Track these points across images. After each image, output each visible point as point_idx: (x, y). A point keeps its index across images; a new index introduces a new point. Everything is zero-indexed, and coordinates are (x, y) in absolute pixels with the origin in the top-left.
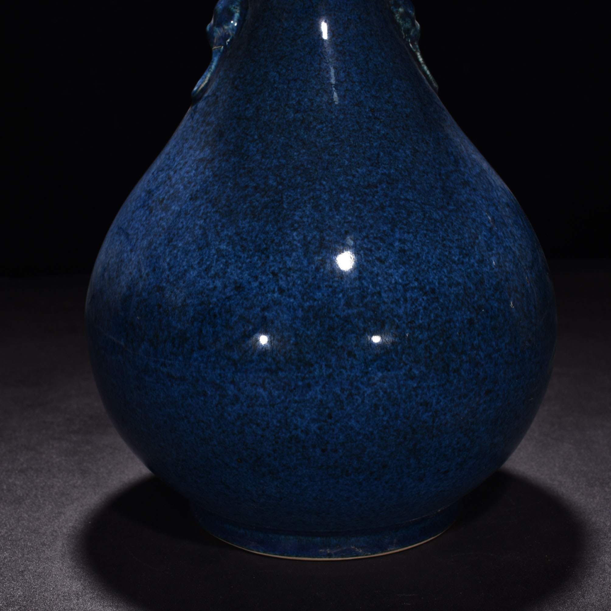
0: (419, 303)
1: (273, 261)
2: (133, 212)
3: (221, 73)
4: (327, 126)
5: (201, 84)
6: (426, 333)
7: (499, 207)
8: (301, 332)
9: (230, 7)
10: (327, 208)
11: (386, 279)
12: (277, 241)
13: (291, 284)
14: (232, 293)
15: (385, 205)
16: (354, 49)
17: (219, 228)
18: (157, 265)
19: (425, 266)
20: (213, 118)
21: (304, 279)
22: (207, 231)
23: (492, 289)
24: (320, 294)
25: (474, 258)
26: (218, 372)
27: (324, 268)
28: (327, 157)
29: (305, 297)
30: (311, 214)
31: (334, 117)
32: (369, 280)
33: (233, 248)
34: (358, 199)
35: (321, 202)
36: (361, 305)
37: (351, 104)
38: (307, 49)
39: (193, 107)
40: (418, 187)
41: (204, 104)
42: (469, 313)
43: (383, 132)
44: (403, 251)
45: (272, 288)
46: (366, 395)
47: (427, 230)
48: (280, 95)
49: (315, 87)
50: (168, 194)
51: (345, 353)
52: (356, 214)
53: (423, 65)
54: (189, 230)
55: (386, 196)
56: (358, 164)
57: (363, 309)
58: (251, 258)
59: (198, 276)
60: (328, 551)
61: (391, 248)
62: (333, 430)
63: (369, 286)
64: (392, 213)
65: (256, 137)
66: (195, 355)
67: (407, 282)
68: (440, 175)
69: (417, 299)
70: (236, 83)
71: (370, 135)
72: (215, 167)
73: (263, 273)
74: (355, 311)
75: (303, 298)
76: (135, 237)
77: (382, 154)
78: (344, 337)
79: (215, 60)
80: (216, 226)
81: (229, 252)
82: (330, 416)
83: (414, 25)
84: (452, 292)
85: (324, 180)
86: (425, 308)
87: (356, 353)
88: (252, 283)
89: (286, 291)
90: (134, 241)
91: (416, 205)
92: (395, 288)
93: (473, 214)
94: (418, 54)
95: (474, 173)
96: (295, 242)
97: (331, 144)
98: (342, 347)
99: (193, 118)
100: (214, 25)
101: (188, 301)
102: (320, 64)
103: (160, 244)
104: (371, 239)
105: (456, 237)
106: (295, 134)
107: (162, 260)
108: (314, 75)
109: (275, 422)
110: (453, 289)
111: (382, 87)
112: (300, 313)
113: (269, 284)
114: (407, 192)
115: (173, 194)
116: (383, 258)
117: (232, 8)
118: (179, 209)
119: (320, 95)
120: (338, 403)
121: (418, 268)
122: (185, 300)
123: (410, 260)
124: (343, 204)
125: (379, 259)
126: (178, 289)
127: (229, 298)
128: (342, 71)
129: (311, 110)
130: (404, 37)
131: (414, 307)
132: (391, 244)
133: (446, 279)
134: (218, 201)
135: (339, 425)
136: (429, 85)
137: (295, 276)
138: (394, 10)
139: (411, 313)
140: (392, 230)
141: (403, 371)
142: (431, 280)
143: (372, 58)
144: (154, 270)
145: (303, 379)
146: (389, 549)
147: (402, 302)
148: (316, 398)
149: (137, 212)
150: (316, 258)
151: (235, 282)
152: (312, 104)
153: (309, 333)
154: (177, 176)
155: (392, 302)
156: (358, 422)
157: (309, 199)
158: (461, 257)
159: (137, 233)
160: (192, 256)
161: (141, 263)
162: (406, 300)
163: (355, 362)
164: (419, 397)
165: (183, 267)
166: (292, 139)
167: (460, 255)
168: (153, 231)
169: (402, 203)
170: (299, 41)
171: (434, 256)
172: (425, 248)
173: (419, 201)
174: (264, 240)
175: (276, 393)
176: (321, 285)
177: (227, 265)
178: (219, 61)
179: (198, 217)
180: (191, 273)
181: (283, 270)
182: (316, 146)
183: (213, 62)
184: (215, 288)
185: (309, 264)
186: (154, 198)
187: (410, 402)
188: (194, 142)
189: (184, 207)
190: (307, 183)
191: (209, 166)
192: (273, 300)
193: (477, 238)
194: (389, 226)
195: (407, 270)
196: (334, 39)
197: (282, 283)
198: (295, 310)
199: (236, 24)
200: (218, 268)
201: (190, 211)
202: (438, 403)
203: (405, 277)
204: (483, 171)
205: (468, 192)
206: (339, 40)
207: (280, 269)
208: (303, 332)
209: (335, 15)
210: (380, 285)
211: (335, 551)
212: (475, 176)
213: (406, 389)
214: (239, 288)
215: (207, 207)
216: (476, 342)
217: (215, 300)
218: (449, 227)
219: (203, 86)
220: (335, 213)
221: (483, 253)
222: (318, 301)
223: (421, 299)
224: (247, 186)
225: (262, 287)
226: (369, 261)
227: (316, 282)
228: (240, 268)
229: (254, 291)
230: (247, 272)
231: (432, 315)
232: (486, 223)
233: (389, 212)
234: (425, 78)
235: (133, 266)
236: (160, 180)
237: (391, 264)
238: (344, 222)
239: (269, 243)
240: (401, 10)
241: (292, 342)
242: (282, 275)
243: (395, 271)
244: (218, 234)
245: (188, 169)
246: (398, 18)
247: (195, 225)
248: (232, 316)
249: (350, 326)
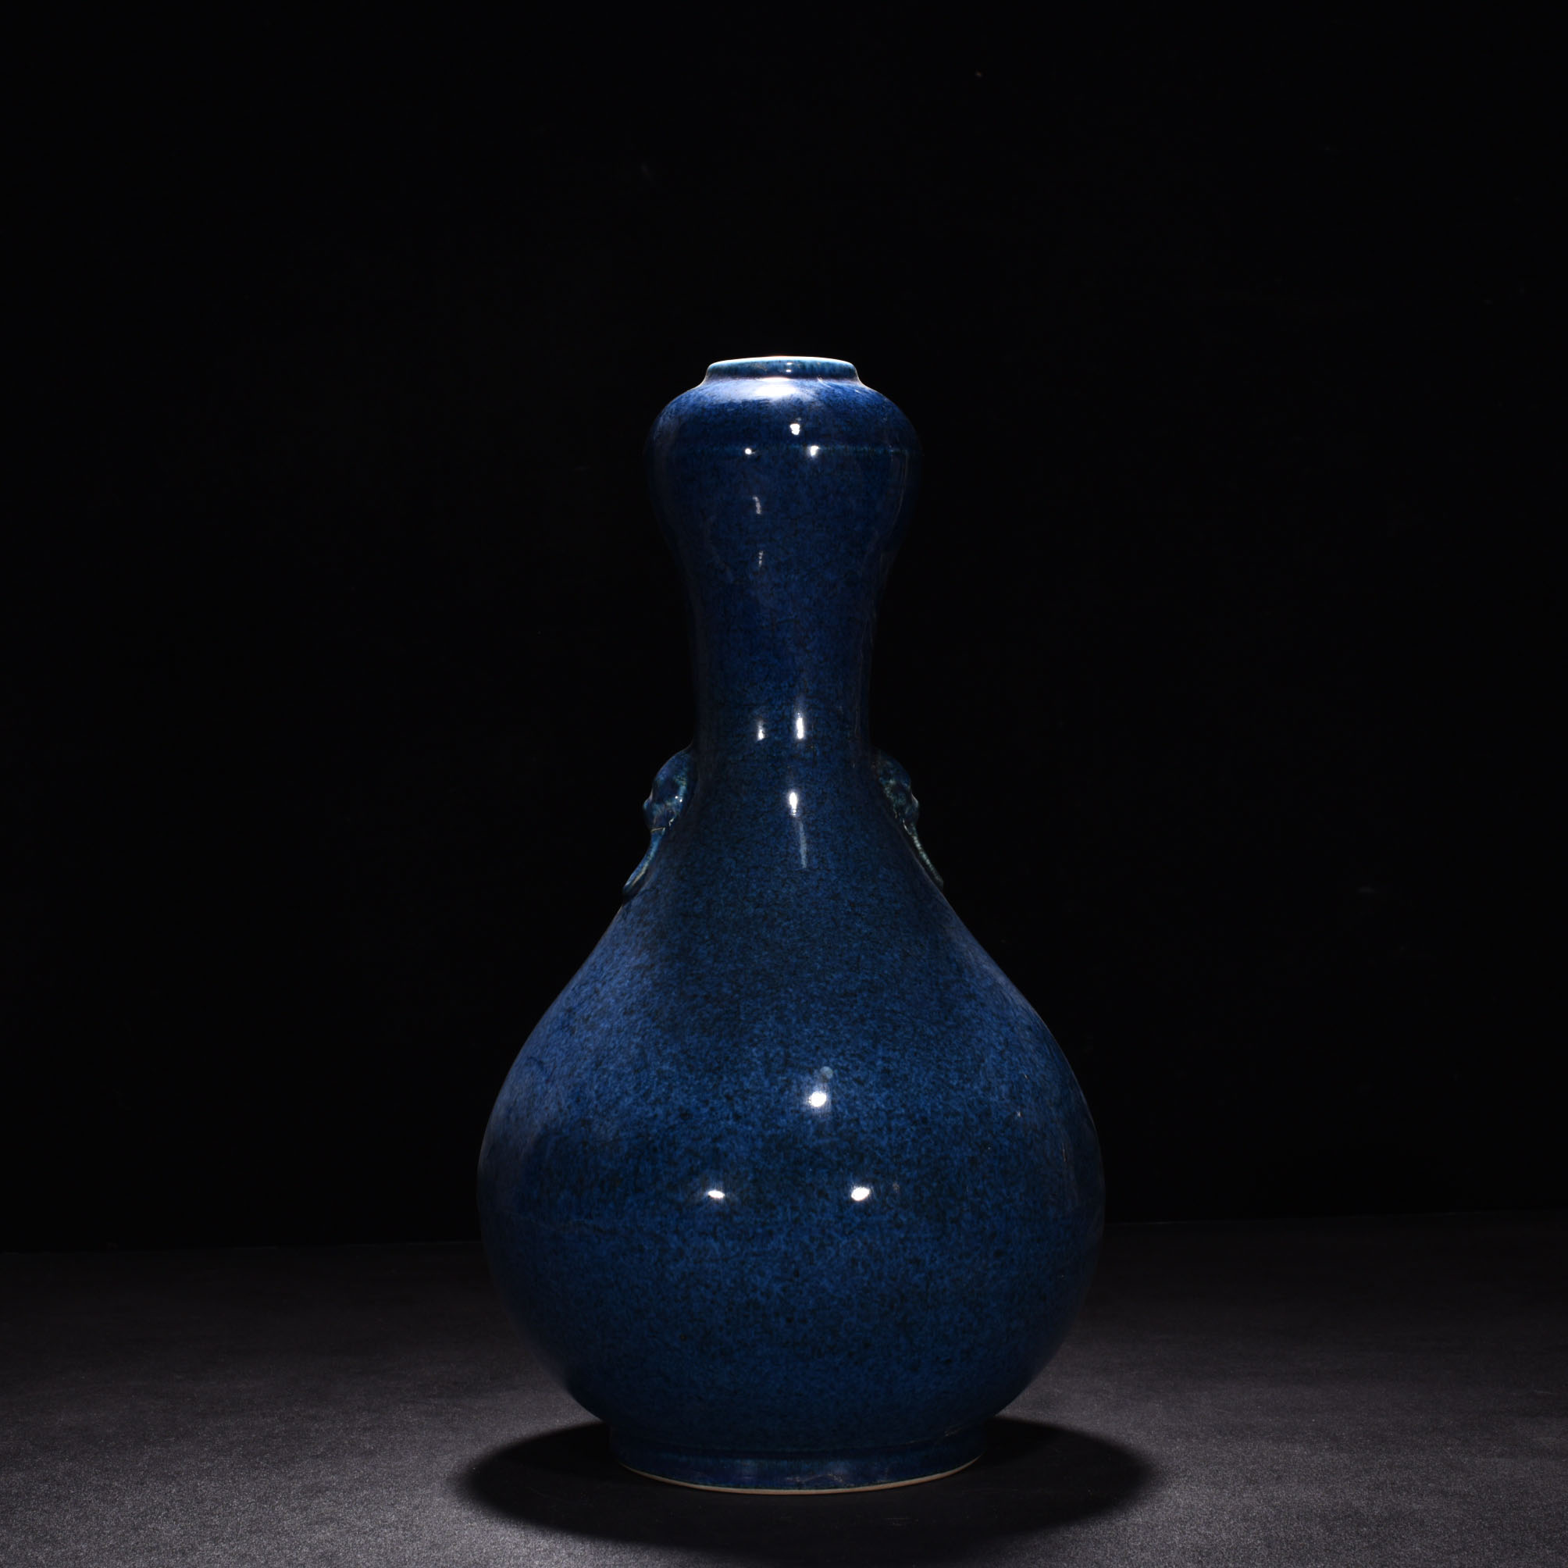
0: (906, 1133)
1: (727, 1083)
2: (548, 1036)
3: (662, 861)
4: (794, 923)
5: (635, 877)
6: (916, 1172)
7: (1015, 1029)
8: (762, 1166)
9: (674, 777)
10: (794, 1020)
11: (866, 1104)
12: (732, 1058)
13: (749, 1109)
14: (676, 1122)
15: (865, 1016)
16: (829, 830)
17: (660, 1045)
18: (582, 1095)
19: (915, 1091)
20: (652, 917)
21: (764, 1104)
22: (646, 1050)
23: (1001, 1123)
24: (784, 1120)
25: (979, 1084)
26: (659, 1219)
27: (790, 1090)
28: (794, 960)
29: (766, 1125)
30: (775, 1027)
31: (803, 912)
32: (844, 1105)
33: (678, 1069)
34: (832, 1009)
35: (786, 1013)
36: (834, 1134)
37: (825, 896)
38: (772, 830)
39: (625, 906)
40: (908, 997)
41: (641, 900)
42: (970, 1150)
43: (866, 931)
44: (886, 1071)
45: (725, 1114)
46: (841, 1246)
47: (917, 1048)
48: (736, 886)
49: (781, 875)
50: (596, 1010)
51: (815, 1192)
52: (829, 1027)
53: (921, 853)
54: (622, 1050)
55: (867, 1006)
56: (833, 968)
57: (837, 1139)
58: (700, 1079)
59: (634, 1104)
60: (798, 1479)
61: (872, 1067)
62: (801, 1293)
63: (844, 1111)
64: (875, 1026)
65: (707, 937)
66: (629, 1200)
67: (892, 1108)
68: (937, 984)
69: (904, 1130)
70: (681, 872)
71: (849, 935)
72: (655, 974)
73: (715, 1097)
74: (827, 1141)
75: (763, 1125)
76: (552, 1064)
77: (863, 957)
78: (814, 1173)
79: (655, 846)
80: (656, 1044)
81: (673, 1073)
82: (796, 1273)
83: (910, 801)
84: (949, 1122)
85: (791, 987)
86: (914, 1140)
87: (829, 1192)
88: (701, 1109)
89: (743, 1117)
90: (551, 1069)
91: (905, 1018)
92: (876, 1115)
93: (979, 1033)
94: (915, 838)
95: (984, 985)
96: (754, 1060)
97: (800, 944)
98: (811, 1185)
99: (625, 919)
100: (654, 801)
101: (622, 1134)
102: (786, 848)
103: (586, 1069)
104: (848, 1056)
105: (955, 1058)
106: (755, 933)
107: (587, 1088)
108: (779, 861)
109: (728, 1281)
110: (950, 1120)
111: (865, 877)
112: (760, 1144)
113: (722, 1110)
114: (894, 1002)
115: (600, 1010)
116: (862, 1078)
117: (677, 780)
118: (609, 1027)
119: (787, 885)
120: (807, 1256)
121: (905, 1092)
122: (617, 1134)
123: (895, 1082)
124: (814, 1016)
125: (857, 1080)
126: (608, 1120)
127: (673, 1128)
128: (814, 857)
129: (776, 904)
130: (896, 817)
131: (900, 1138)
132: (873, 1063)
133: (940, 1107)
134: (659, 1014)
135: (807, 1285)
136: (928, 877)
137: (754, 1099)
138: (884, 783)
139: (896, 1145)
140: (874, 1047)
141: (886, 1218)
142: (921, 1107)
143: (853, 841)
144: (578, 1101)
145: (763, 1225)
146: (878, 1482)
147: (885, 1133)
148: (779, 1249)
149: (554, 1036)
150: (780, 1078)
151: (681, 1108)
152: (777, 897)
153: (771, 1167)
154: (606, 989)
155: (873, 1132)
156: (831, 1281)
157: (772, 1010)
158: (961, 1081)
159: (555, 1060)
160: (626, 1080)
161: (561, 1094)
162: (890, 1130)
163: (827, 1204)
164: (908, 1251)
165: (616, 1094)
166: (752, 939)
167: (959, 1079)
168: (576, 1054)
169: (887, 1015)
170: (761, 820)
171: (926, 1079)
172: (914, 1069)
173: (909, 1014)
174: (716, 1058)
175: (730, 1244)
176: (786, 1110)
177: (670, 1088)
178: (659, 847)
179: (634, 1034)
180: (626, 1100)
181: (739, 1093)
182: (781, 947)
183: (651, 848)
184: (655, 1116)
185: (772, 1084)
186: (577, 1017)
187: (897, 1257)
188: (627, 947)
189: (616, 1023)
190: (770, 991)
191: (647, 974)
192: (727, 1129)
193: (983, 1061)
194: (871, 1041)
195: (892, 1095)
196: (805, 817)
197: (739, 1109)
198: (753, 1140)
199: (681, 801)
200: (660, 1092)
201: (624, 1027)
202: (932, 1261)
203: (889, 1102)
204: (996, 984)
205: (973, 1006)
206: (811, 818)
207: (736, 1092)
208: (764, 1166)
209: (806, 787)
210: (858, 1111)
211: (807, 1480)
212: (985, 989)
213: (891, 1240)
214: (685, 1115)
215: (645, 1022)
216: (980, 1187)
217: (655, 1131)
218: (946, 1045)
219: (638, 878)
220: (804, 1025)
221: (990, 1079)
222: (782, 1128)
223: (908, 1130)
224: (695, 996)
225: (714, 1114)
226: (844, 1082)
227: (779, 1107)
228: (686, 1092)
229: (704, 1119)
230: (695, 1096)
231: (923, 1149)
232: (997, 1044)
233: (870, 1025)
234: (923, 869)
235: (550, 1099)
236: (583, 995)
237: (872, 1086)
238: (815, 1036)
239: (722, 1061)
240: (892, 782)
241: (749, 1179)
242: (739, 1099)
243: (877, 1094)
244: (659, 1052)
245: (620, 979)
246: (888, 792)
247: (631, 1043)
248: (675, 1149)
249: (821, 1159)
